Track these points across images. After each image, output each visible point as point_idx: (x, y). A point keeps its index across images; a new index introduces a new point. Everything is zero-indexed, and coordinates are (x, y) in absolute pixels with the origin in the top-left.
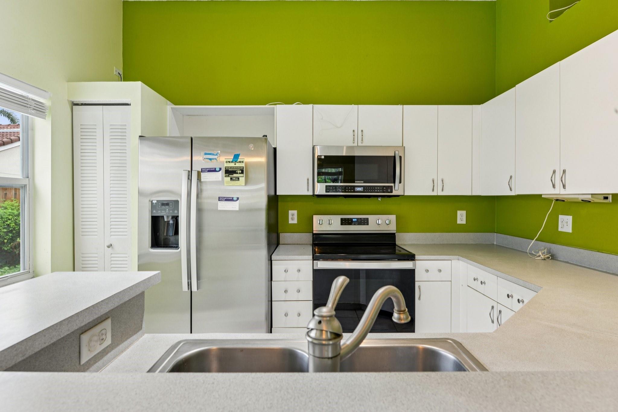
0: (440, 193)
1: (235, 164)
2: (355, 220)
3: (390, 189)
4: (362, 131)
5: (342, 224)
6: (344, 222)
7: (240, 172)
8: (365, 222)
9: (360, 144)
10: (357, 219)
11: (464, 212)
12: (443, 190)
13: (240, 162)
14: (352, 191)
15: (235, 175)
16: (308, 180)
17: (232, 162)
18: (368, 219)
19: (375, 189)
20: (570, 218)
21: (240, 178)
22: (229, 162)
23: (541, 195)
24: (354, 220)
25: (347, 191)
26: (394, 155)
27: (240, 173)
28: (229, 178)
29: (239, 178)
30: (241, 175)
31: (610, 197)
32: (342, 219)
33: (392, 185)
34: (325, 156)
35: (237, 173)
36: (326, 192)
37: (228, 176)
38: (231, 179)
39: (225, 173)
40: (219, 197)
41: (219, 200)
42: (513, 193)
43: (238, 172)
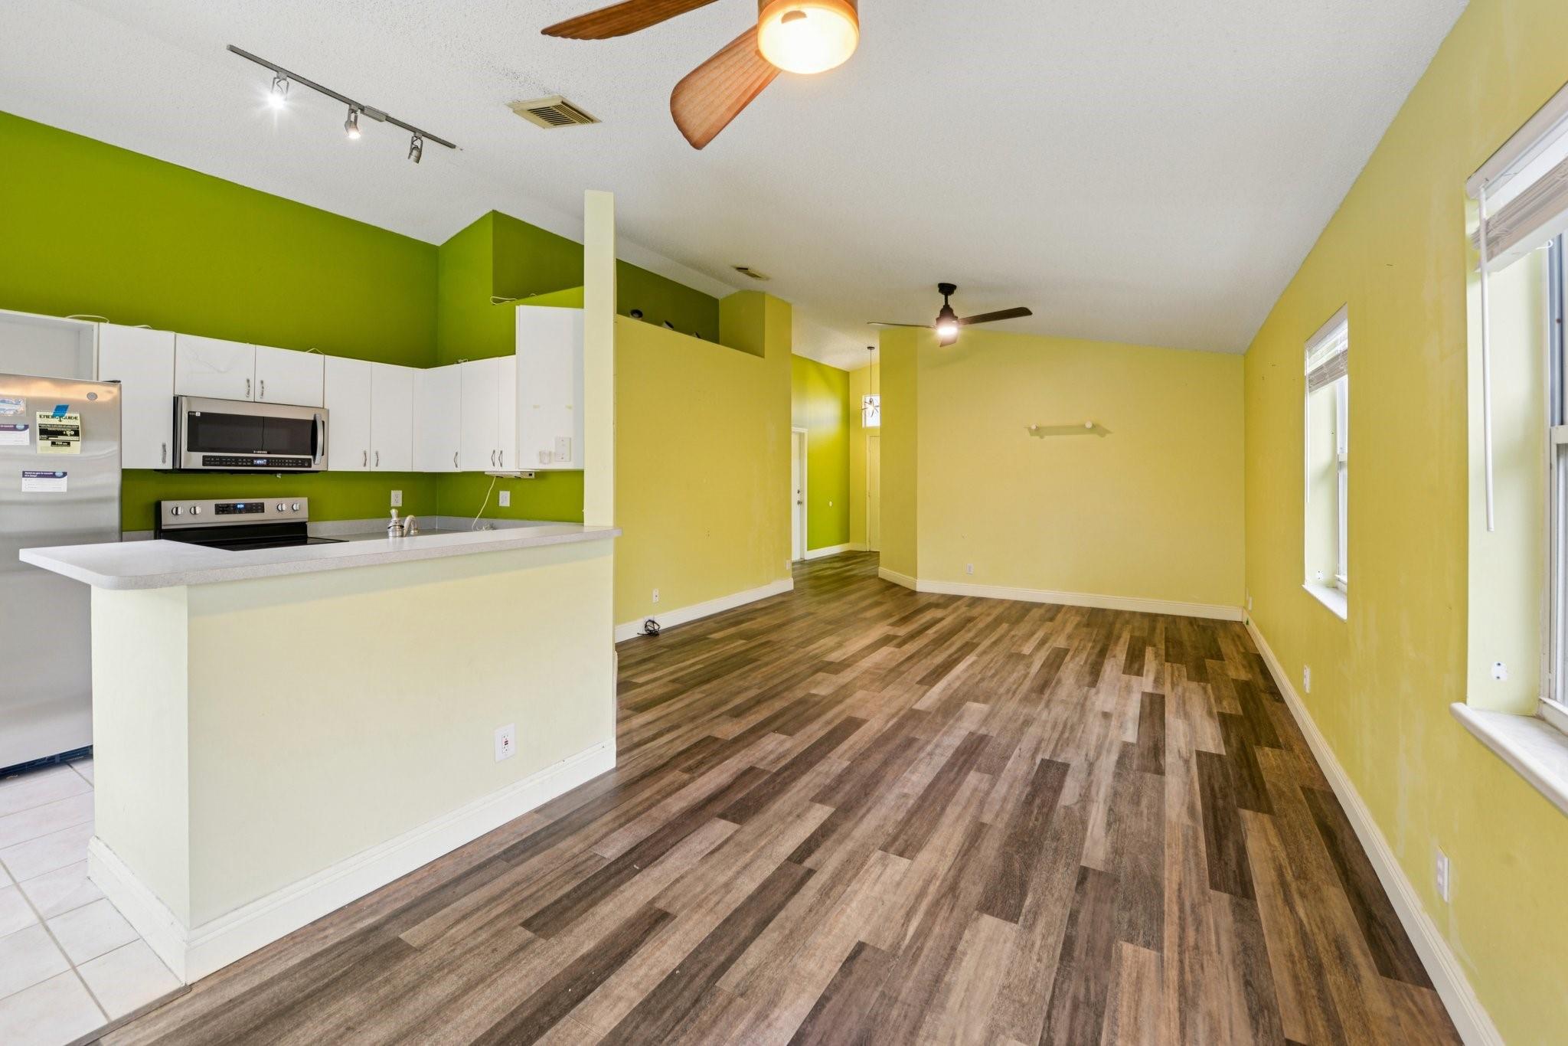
0: (374, 469)
1: (60, 421)
2: (242, 506)
3: (309, 463)
4: (263, 382)
5: (217, 512)
6: (221, 510)
7: (73, 433)
8: (260, 508)
9: (258, 399)
10: (245, 505)
11: (400, 493)
12: (377, 465)
13: (70, 418)
14: (249, 464)
15: (61, 438)
16: (164, 446)
17: (53, 417)
18: (262, 504)
19: (285, 462)
20: (508, 494)
21: (71, 443)
22: (48, 417)
23: (484, 472)
24: (239, 506)
25: (240, 464)
26: (312, 419)
27: (71, 435)
28: (50, 442)
29: (69, 444)
30: (75, 438)
31: (533, 474)
32: (217, 506)
33: (311, 457)
34: (202, 413)
35: (66, 435)
36: (204, 465)
37: (47, 439)
38: (53, 443)
39: (41, 434)
40: (24, 472)
41: (24, 476)
42: (458, 470)
43: (68, 433)
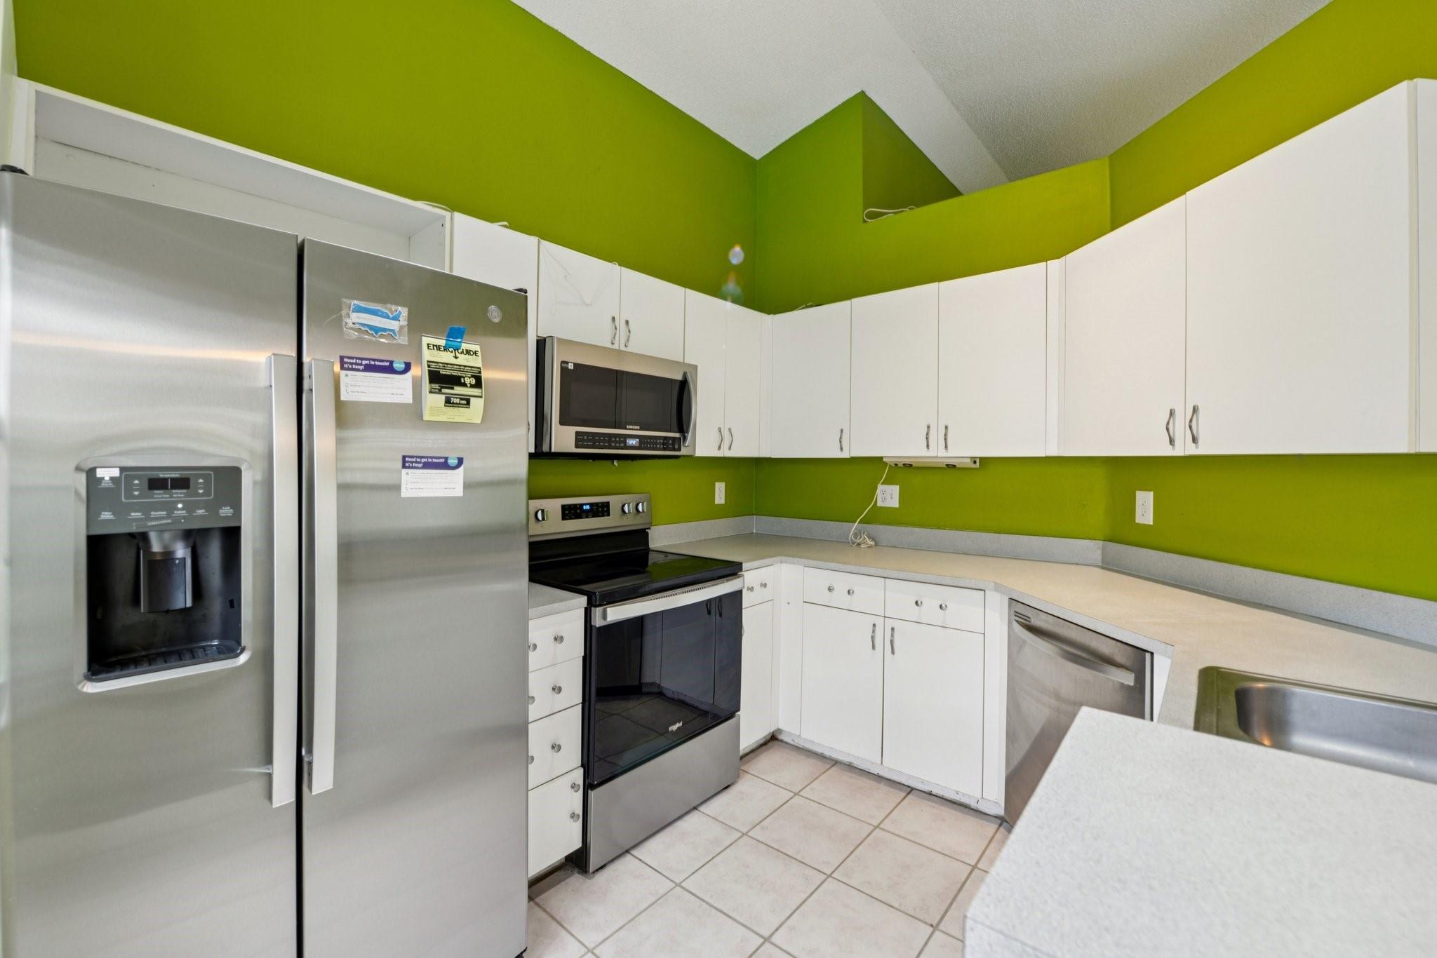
0: (728, 454)
1: (456, 357)
2: (587, 507)
3: (675, 444)
4: (627, 322)
5: (564, 518)
6: (570, 512)
7: (473, 381)
8: (601, 510)
9: (623, 348)
10: (591, 505)
11: (723, 485)
12: (730, 448)
13: (468, 352)
14: (622, 445)
15: (458, 390)
17: (446, 349)
18: (608, 503)
19: (657, 443)
20: (895, 489)
21: (473, 400)
22: (438, 348)
23: (882, 458)
24: (585, 507)
25: (613, 444)
26: (679, 377)
27: (472, 386)
28: (442, 398)
29: (468, 403)
30: (476, 391)
31: (978, 461)
32: (564, 507)
33: (677, 435)
34: (575, 365)
35: (464, 385)
36: (577, 446)
37: (440, 392)
38: (448, 402)
39: (431, 382)
40: (404, 457)
41: (404, 467)
42: (845, 455)
43: (468, 381)
